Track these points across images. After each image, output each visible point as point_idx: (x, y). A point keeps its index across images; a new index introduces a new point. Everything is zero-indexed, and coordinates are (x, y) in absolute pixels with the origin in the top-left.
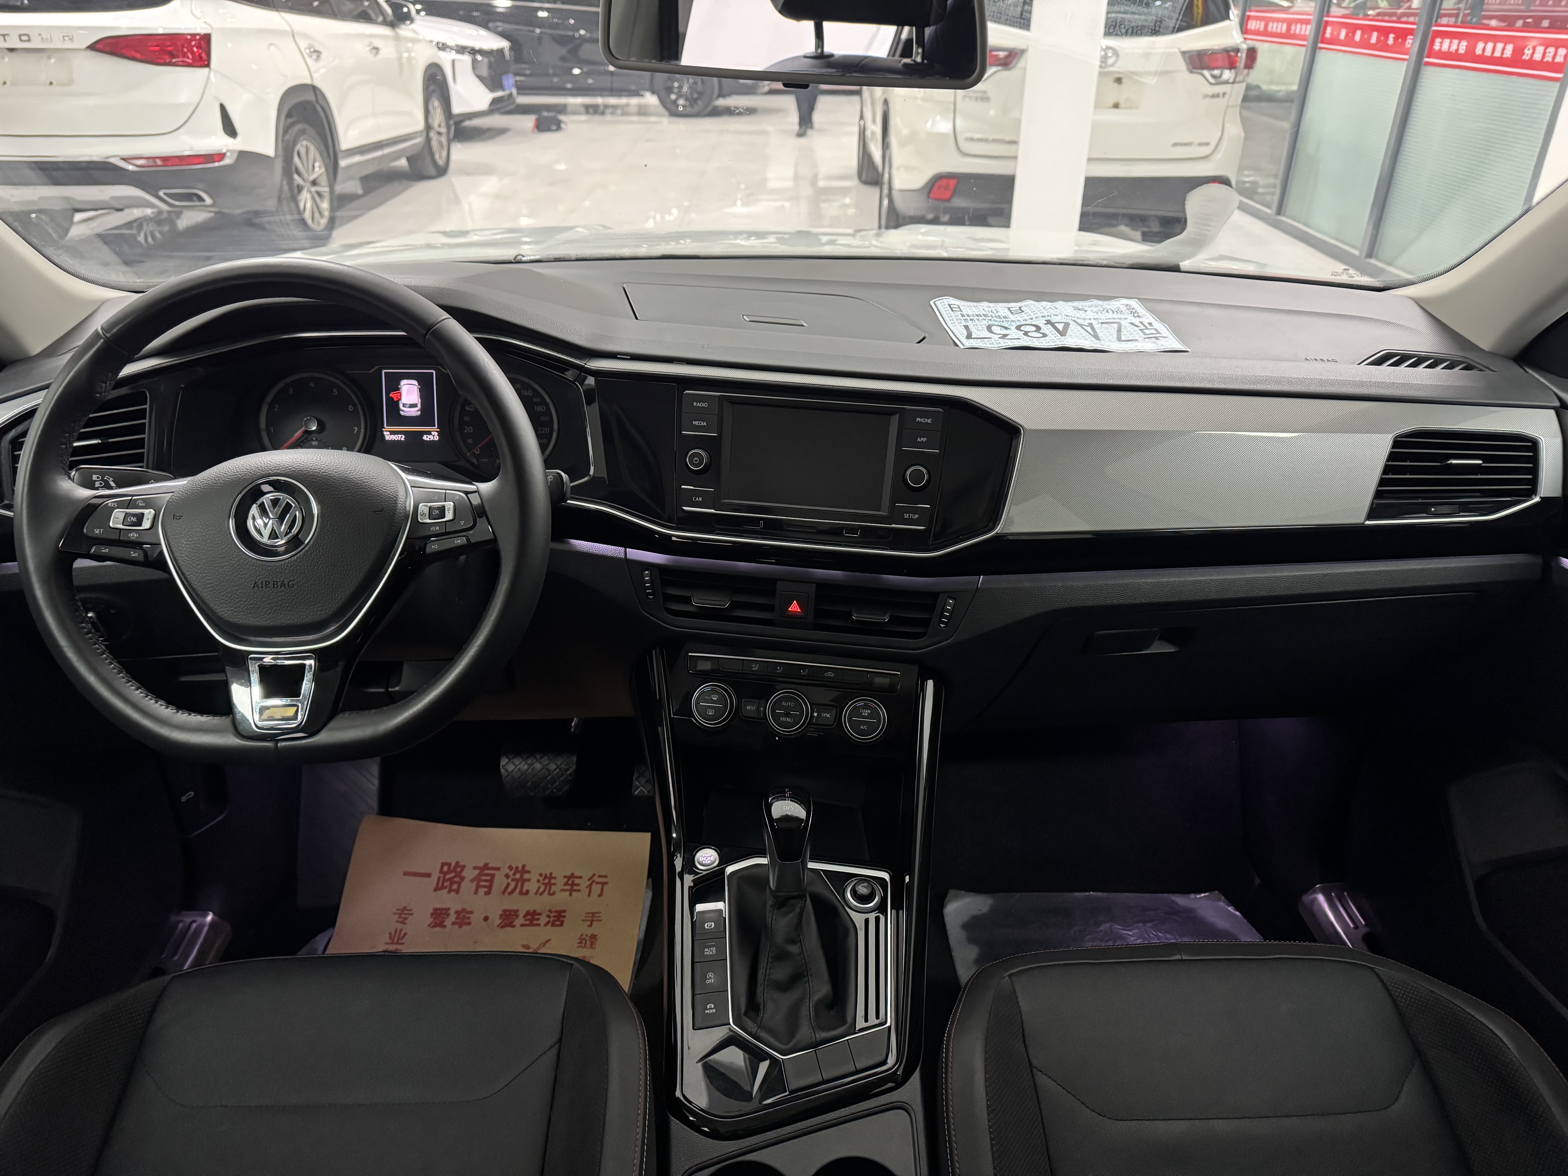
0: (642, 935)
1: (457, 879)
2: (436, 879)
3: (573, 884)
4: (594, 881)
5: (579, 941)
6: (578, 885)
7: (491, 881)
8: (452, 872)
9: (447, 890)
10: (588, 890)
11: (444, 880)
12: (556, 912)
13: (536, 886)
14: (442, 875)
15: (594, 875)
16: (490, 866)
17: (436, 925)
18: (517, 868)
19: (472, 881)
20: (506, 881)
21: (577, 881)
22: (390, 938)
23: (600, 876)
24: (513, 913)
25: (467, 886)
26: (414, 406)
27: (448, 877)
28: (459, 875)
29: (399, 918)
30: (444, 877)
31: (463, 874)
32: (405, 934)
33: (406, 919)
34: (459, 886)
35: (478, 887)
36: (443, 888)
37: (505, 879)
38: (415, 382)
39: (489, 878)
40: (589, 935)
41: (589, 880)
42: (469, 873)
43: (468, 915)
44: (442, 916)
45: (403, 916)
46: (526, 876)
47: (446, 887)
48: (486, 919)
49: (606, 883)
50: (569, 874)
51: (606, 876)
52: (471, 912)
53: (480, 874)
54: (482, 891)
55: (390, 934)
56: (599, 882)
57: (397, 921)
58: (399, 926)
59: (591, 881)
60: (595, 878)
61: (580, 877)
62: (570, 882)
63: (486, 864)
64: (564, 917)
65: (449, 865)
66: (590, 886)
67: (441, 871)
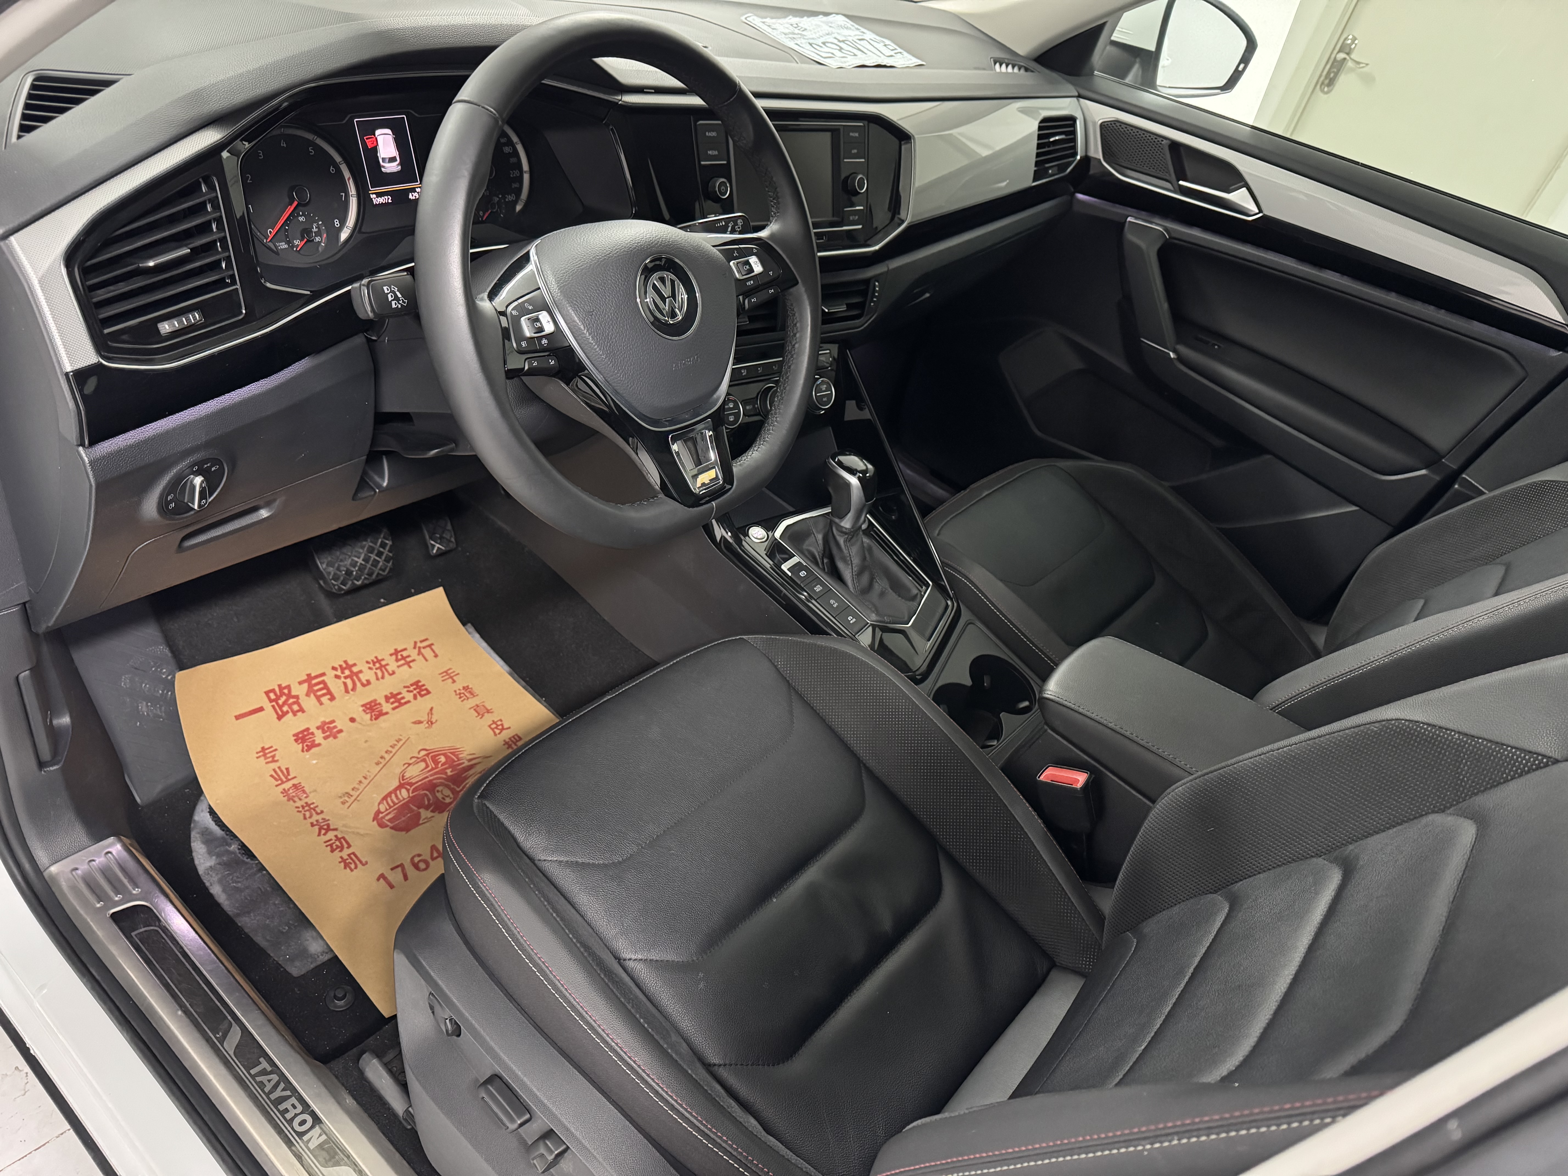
0: (507, 668)
1: (291, 701)
2: (271, 709)
3: (403, 658)
4: (419, 648)
5: (458, 696)
6: (409, 656)
7: (326, 687)
8: (281, 696)
9: (290, 714)
10: (421, 656)
11: (281, 707)
12: (412, 685)
13: (372, 672)
14: (274, 703)
15: (415, 643)
16: (313, 675)
17: (309, 748)
18: (341, 666)
19: (308, 695)
20: (340, 682)
21: (405, 654)
22: (275, 779)
23: (421, 642)
24: (373, 704)
25: (309, 703)
26: (392, 160)
27: (280, 702)
28: (289, 696)
29: (265, 759)
30: (278, 704)
31: (293, 693)
32: (287, 769)
33: (273, 757)
34: (299, 705)
35: (318, 698)
36: (285, 714)
37: (337, 680)
38: (389, 131)
39: (321, 686)
40: (461, 688)
41: (415, 648)
42: (299, 690)
43: (332, 726)
44: (307, 737)
45: (268, 755)
46: (355, 669)
47: (287, 712)
48: (352, 720)
49: (432, 644)
50: (393, 651)
51: (426, 640)
52: (333, 721)
53: (310, 687)
54: (325, 699)
55: (272, 776)
56: (424, 646)
57: (267, 763)
58: (274, 766)
59: (417, 649)
60: (419, 644)
61: (405, 649)
62: (400, 657)
63: (309, 675)
64: (424, 685)
65: (273, 691)
66: (420, 653)
67: (271, 701)
